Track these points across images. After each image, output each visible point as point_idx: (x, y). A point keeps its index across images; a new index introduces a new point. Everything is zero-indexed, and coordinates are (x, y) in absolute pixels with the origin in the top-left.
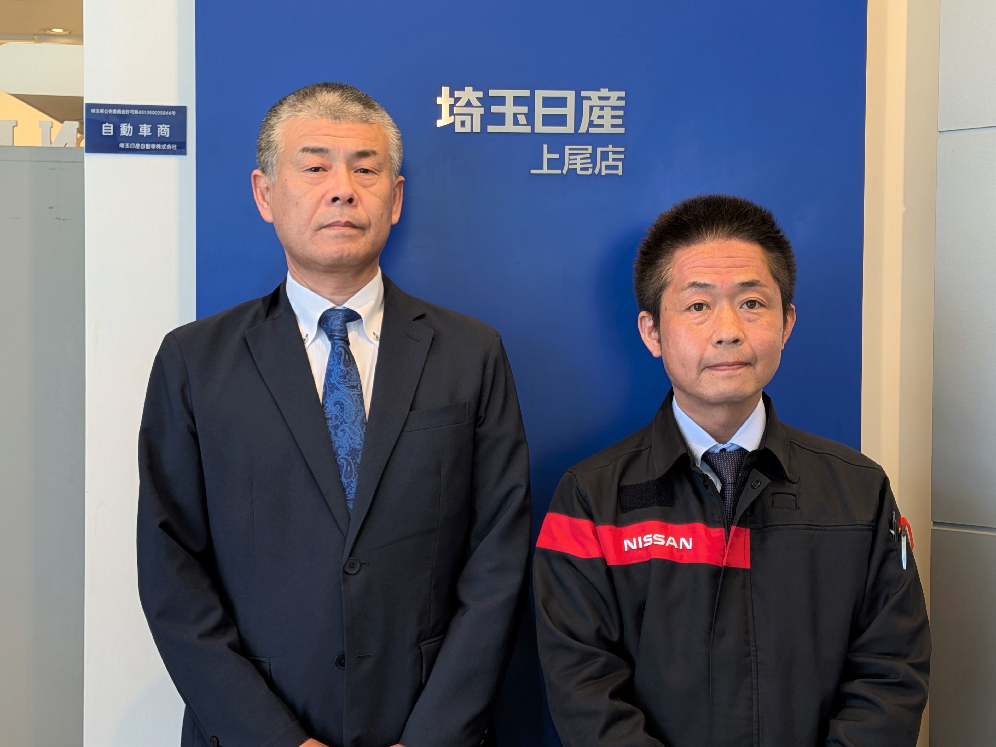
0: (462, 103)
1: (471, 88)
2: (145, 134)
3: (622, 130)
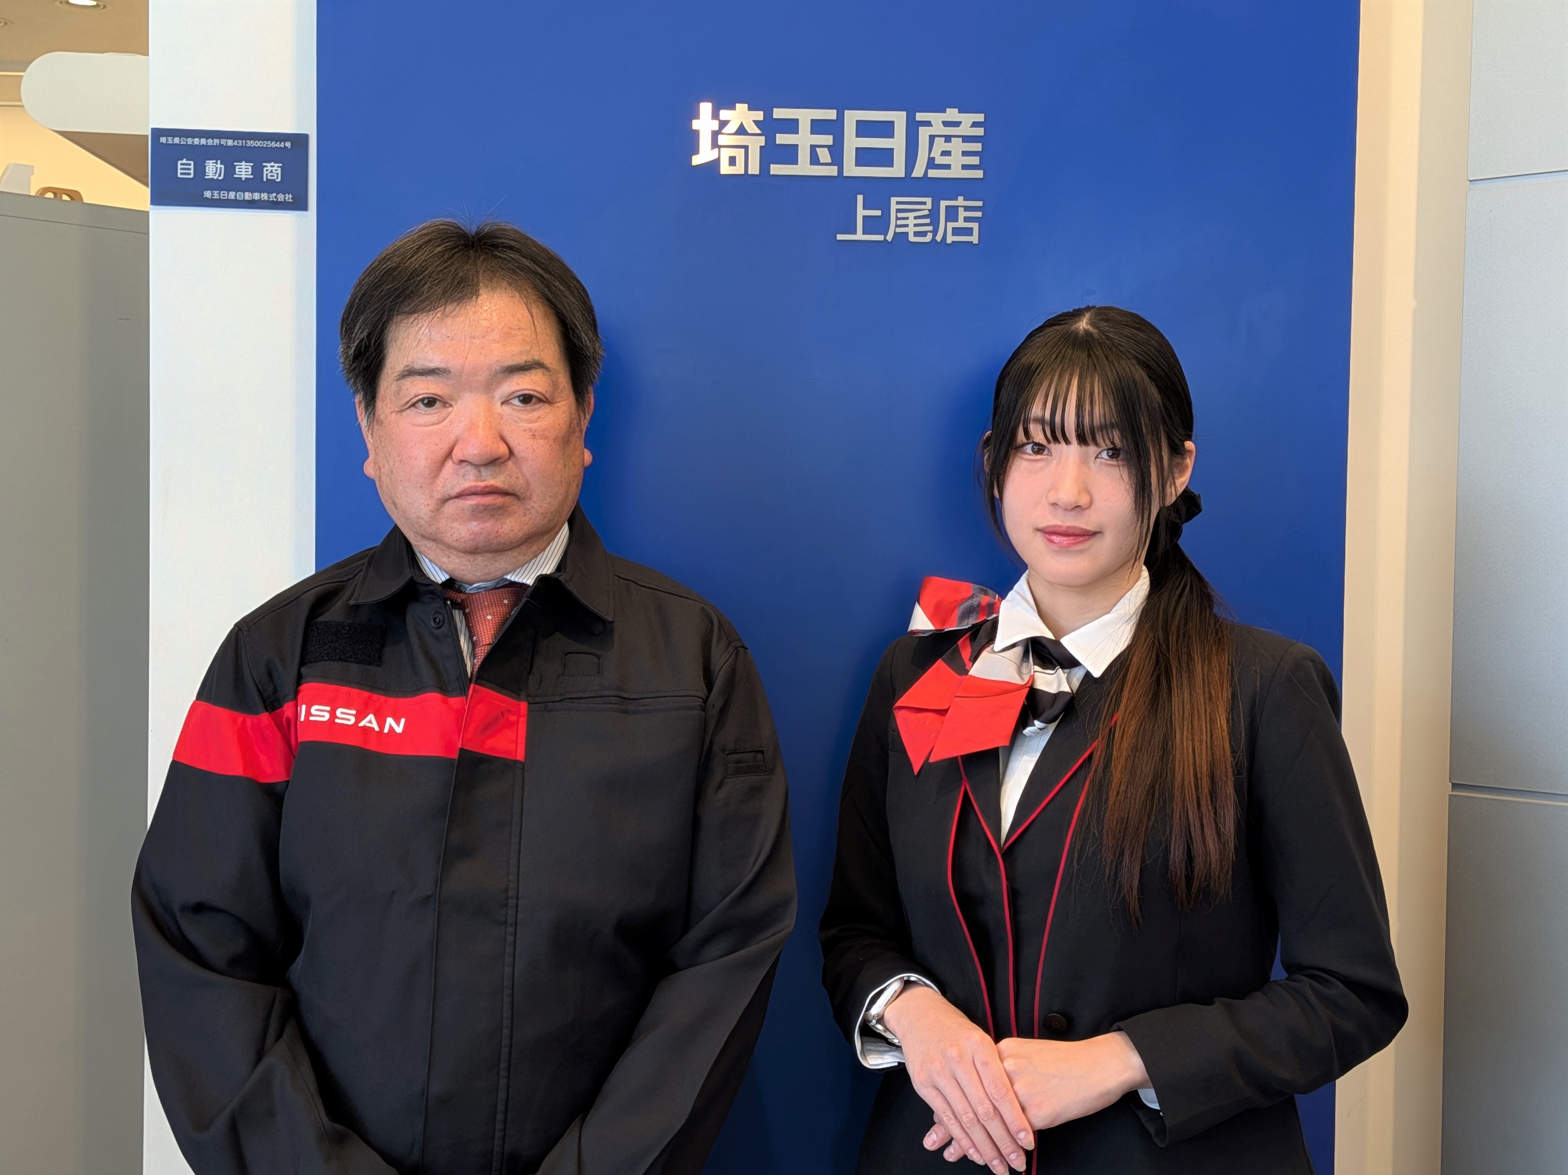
0: (731, 128)
1: (746, 106)
2: (243, 177)
3: (979, 174)
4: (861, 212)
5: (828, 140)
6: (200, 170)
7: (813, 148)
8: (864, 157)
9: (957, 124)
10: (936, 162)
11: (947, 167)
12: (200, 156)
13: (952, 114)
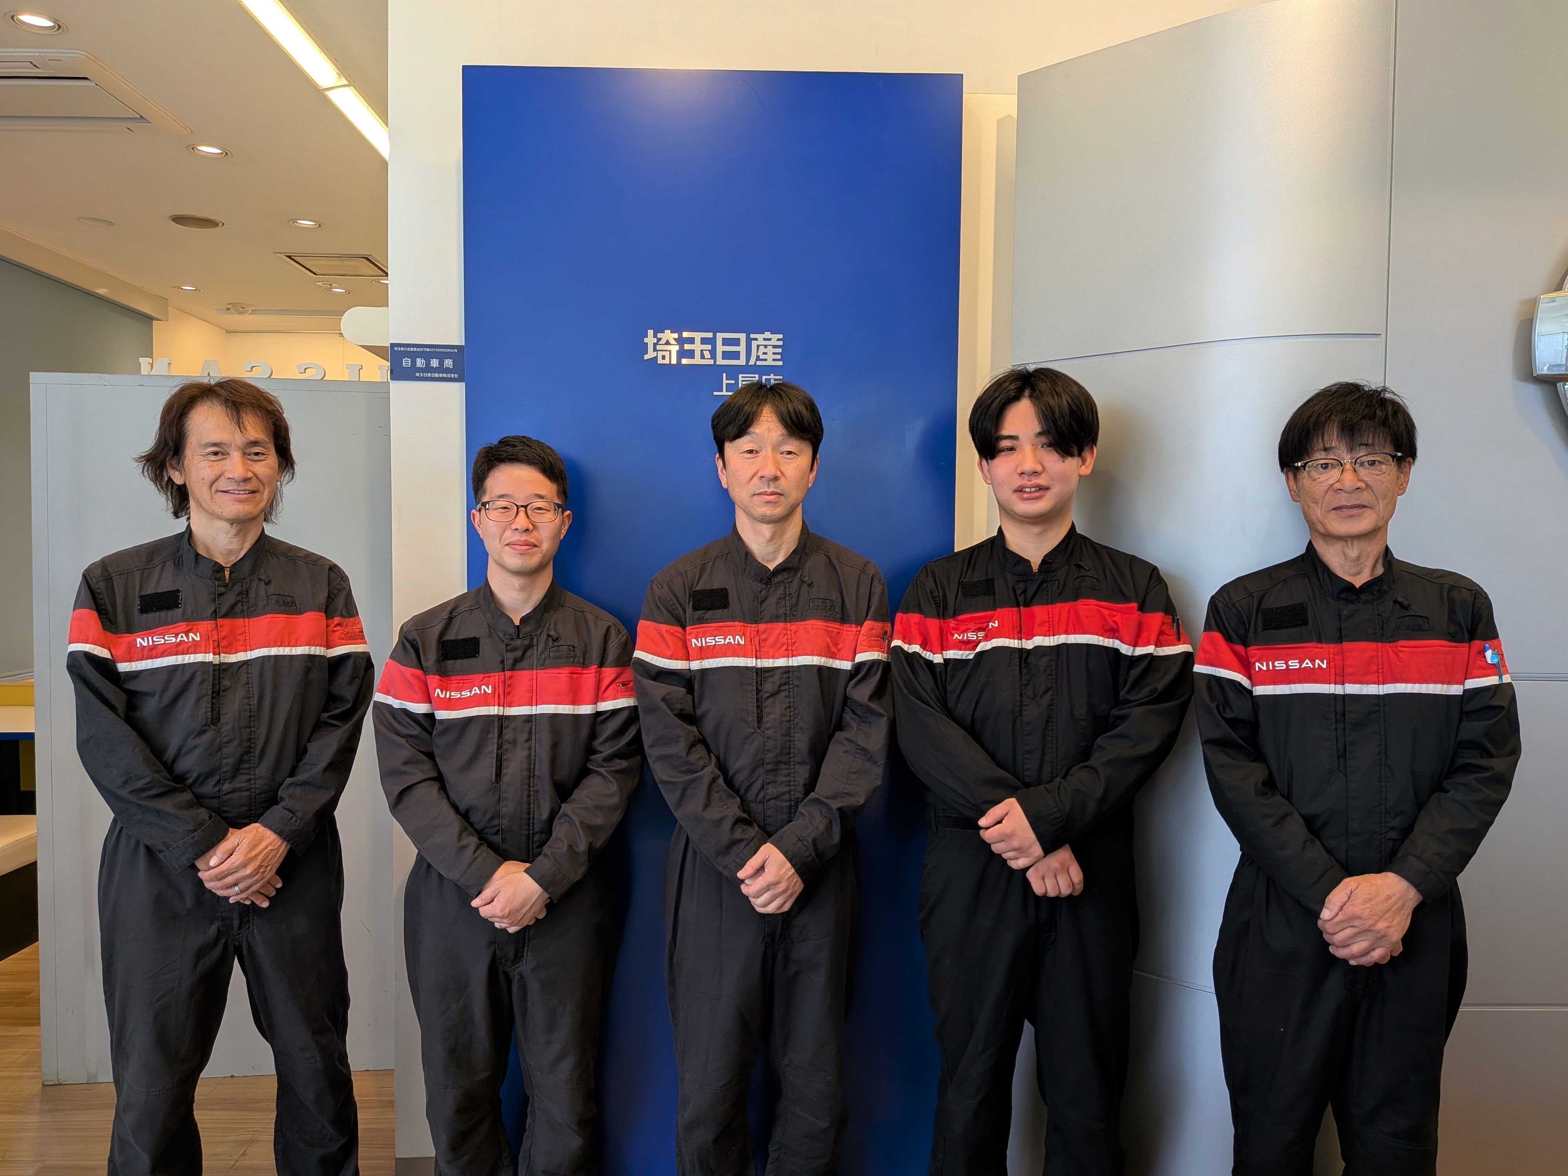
0: (663, 342)
1: (670, 331)
2: (434, 366)
3: (781, 363)
4: (725, 382)
5: (709, 347)
6: (414, 363)
7: (702, 351)
8: (726, 355)
9: (770, 340)
10: (760, 358)
11: (766, 360)
12: (413, 356)
13: (768, 335)
